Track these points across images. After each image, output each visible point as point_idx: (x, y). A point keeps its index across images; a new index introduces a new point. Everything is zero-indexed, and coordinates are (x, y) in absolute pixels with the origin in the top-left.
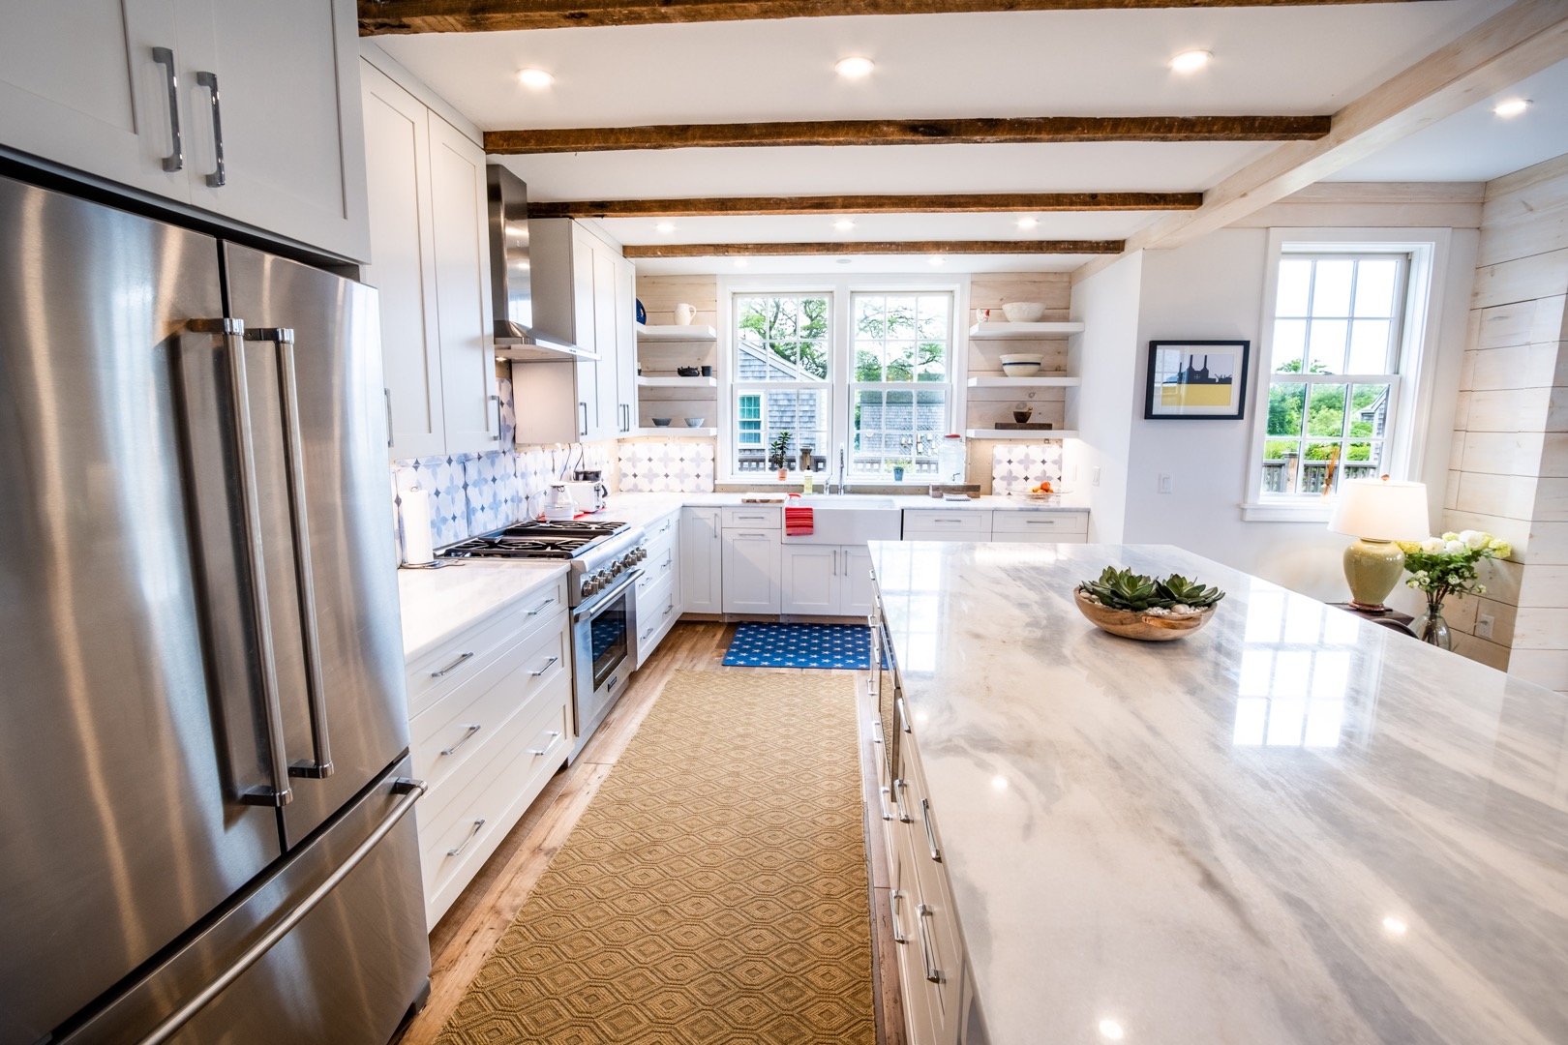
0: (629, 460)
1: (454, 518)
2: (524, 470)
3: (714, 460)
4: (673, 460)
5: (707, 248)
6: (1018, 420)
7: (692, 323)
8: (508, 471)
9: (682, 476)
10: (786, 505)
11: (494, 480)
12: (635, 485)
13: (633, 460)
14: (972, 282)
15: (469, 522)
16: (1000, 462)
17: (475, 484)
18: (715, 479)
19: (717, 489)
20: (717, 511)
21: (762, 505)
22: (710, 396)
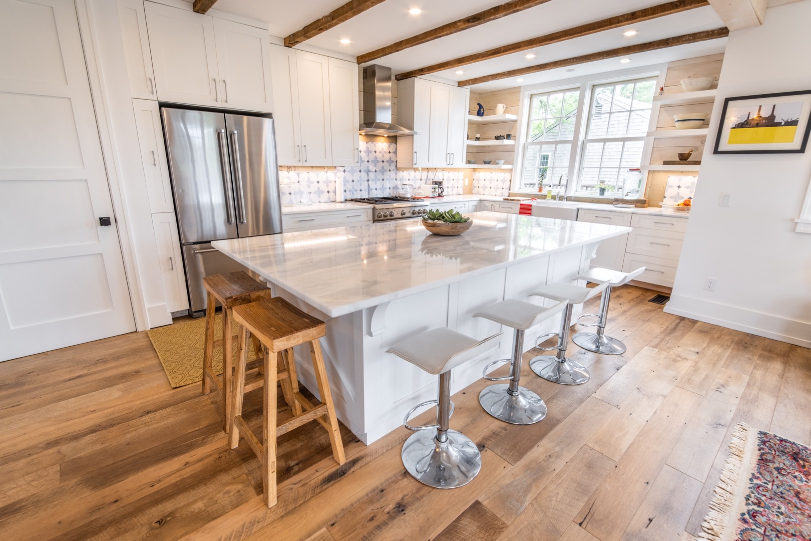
0: (477, 180)
1: (361, 190)
2: (401, 178)
3: (510, 181)
4: (494, 180)
5: (489, 77)
6: (681, 159)
7: (505, 112)
8: (392, 177)
9: (497, 188)
10: (523, 202)
11: (383, 180)
12: (478, 192)
13: (478, 180)
14: (668, 68)
15: (369, 193)
16: (671, 187)
17: (373, 180)
18: (510, 190)
19: (510, 195)
20: (493, 203)
21: (511, 201)
22: (511, 150)
